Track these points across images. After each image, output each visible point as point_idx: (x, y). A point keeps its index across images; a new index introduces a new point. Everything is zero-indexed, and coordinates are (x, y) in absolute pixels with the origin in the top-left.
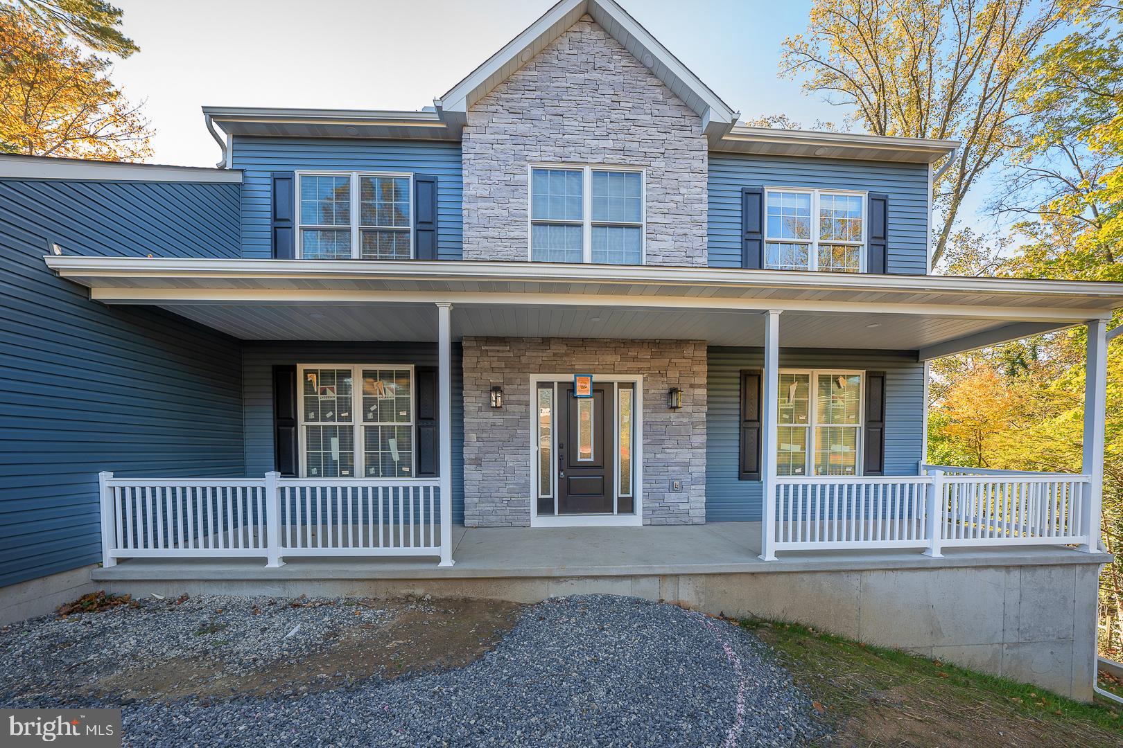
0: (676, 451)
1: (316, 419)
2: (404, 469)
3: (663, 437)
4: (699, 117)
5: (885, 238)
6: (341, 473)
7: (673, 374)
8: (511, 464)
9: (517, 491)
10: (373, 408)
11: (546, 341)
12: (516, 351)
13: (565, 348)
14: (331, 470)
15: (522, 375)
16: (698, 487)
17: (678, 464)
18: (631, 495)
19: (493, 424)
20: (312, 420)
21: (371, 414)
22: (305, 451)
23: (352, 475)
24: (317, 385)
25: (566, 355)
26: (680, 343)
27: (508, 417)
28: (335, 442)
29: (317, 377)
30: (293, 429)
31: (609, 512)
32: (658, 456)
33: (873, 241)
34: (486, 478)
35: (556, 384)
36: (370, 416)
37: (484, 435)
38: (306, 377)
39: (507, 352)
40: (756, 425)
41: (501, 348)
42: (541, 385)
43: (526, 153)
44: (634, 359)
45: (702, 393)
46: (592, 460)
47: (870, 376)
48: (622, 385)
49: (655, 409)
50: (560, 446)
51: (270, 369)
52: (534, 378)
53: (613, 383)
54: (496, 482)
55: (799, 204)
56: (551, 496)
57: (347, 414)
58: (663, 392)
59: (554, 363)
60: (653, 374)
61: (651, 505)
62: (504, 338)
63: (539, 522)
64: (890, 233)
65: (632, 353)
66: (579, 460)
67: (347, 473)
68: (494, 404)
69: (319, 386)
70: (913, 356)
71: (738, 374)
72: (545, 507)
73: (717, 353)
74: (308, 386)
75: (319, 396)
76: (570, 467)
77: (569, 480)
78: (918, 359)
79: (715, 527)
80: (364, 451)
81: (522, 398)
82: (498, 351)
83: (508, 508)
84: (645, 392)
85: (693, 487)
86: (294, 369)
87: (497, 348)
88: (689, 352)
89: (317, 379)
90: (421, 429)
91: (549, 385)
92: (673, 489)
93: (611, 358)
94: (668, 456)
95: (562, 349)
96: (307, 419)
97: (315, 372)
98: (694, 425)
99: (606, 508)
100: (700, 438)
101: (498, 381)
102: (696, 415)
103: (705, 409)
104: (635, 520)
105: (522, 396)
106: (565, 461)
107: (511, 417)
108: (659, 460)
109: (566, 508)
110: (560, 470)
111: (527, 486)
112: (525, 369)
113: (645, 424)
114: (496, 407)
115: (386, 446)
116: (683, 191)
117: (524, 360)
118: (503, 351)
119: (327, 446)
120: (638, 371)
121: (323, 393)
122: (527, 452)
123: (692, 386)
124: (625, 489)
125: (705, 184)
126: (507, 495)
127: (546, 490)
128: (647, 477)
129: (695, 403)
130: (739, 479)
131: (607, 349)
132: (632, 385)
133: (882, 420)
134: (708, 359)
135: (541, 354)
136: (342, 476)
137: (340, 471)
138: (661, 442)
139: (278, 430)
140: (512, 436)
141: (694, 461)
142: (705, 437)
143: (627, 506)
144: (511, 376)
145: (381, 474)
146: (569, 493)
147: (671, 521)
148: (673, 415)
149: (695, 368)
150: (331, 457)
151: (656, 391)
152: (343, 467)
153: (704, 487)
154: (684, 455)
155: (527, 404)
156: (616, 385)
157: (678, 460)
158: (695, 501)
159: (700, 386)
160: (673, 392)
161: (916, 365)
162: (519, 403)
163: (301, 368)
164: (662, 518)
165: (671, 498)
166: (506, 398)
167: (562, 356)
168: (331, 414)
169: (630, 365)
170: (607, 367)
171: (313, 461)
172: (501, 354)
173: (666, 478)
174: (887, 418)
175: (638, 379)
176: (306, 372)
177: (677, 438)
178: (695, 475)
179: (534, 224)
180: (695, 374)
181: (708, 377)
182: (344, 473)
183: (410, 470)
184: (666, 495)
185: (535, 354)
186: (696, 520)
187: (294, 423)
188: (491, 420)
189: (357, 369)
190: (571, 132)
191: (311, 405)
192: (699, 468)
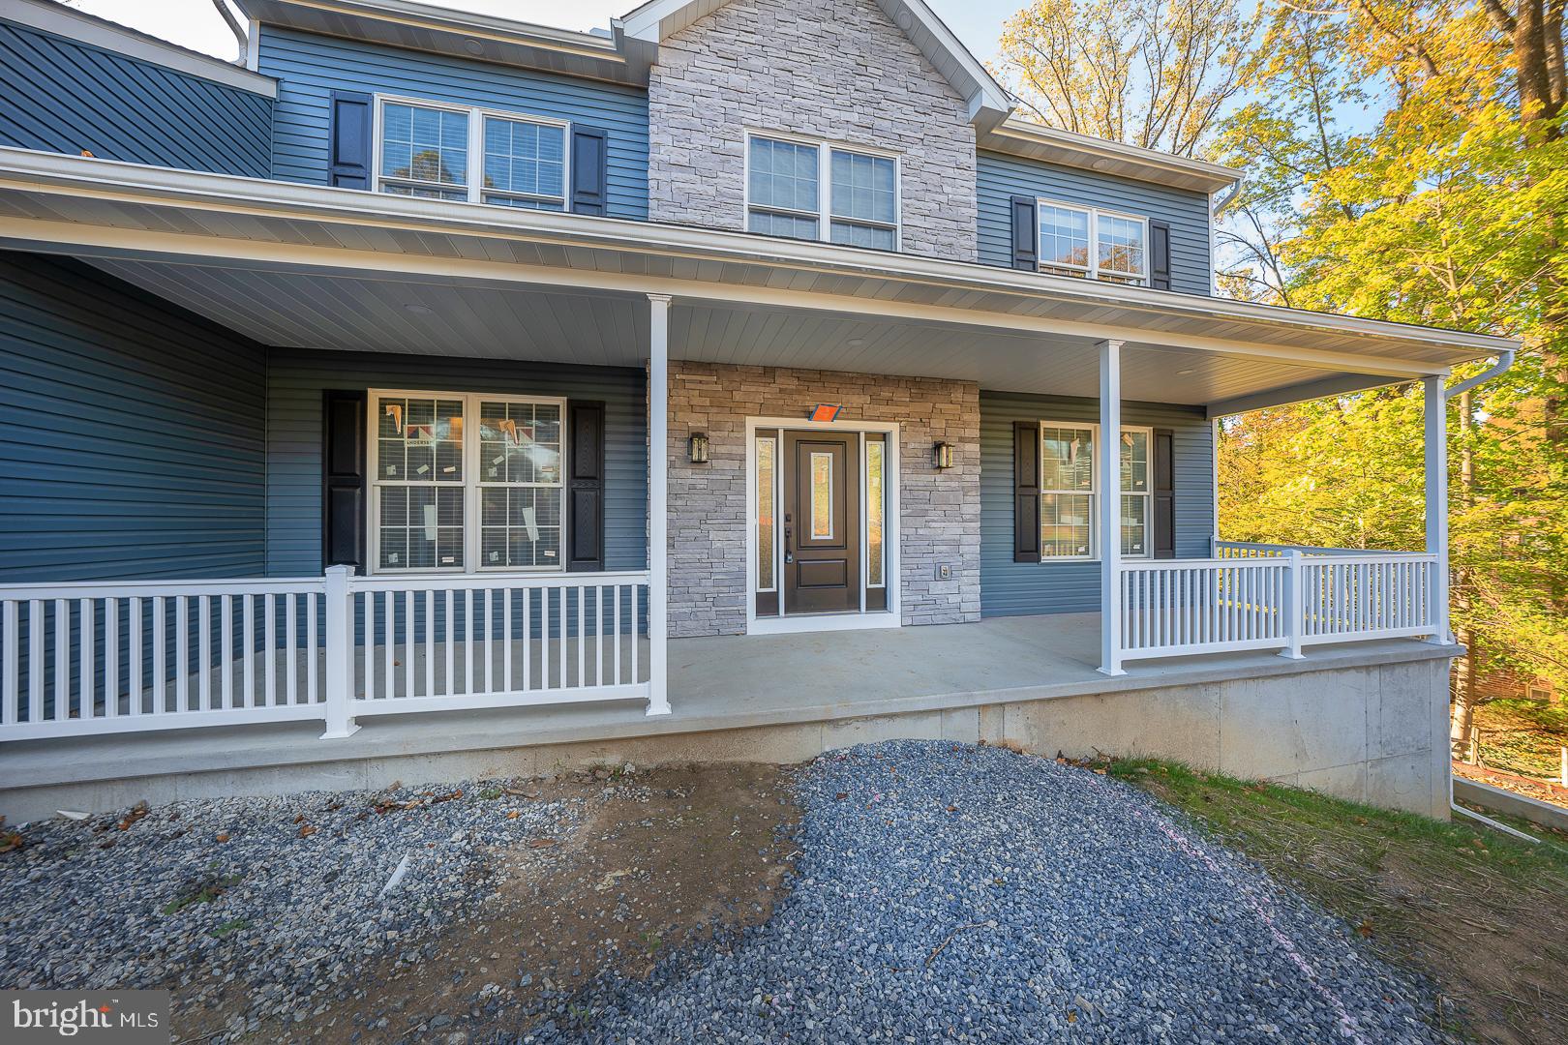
0: (943, 524)
1: (399, 476)
2: (547, 553)
3: (927, 507)
4: (965, 101)
5: (1167, 273)
6: (440, 561)
7: (938, 423)
8: (719, 544)
9: (727, 583)
10: (497, 461)
11: (769, 372)
12: (726, 384)
13: (796, 382)
14: (423, 556)
15: (734, 418)
16: (972, 572)
17: (945, 543)
18: (883, 585)
19: (693, 487)
20: (392, 478)
21: (495, 469)
22: (378, 527)
23: (459, 562)
24: (403, 423)
25: (799, 392)
26: (946, 384)
27: (714, 477)
28: (431, 512)
29: (403, 410)
30: (358, 491)
31: (855, 608)
32: (920, 531)
33: (1156, 276)
34: (681, 566)
35: (781, 433)
36: (493, 472)
37: (679, 502)
38: (382, 410)
39: (712, 384)
40: (1034, 491)
41: (704, 378)
42: (761, 432)
43: (742, 114)
44: (888, 402)
45: (974, 448)
46: (831, 537)
47: (1158, 435)
48: (871, 436)
49: (917, 469)
50: (787, 519)
51: (319, 396)
52: (752, 423)
53: (858, 433)
54: (696, 570)
55: (1074, 224)
56: (774, 589)
57: (453, 469)
58: (926, 446)
59: (781, 402)
60: (911, 423)
61: (911, 598)
62: (710, 364)
63: (759, 627)
64: (1173, 268)
65: (885, 394)
66: (813, 537)
67: (451, 560)
68: (695, 457)
69: (406, 426)
70: (1201, 412)
71: (1011, 427)
72: (766, 605)
73: (990, 398)
74: (387, 424)
75: (406, 439)
76: (800, 547)
77: (799, 566)
78: (1205, 417)
79: (994, 624)
80: (480, 527)
81: (736, 450)
82: (701, 382)
83: (714, 609)
84: (903, 445)
85: (965, 573)
86: (362, 397)
87: (699, 378)
88: (957, 395)
89: (403, 413)
90: (577, 493)
91: (772, 433)
92: (941, 575)
93: (857, 400)
94: (932, 531)
95: (792, 384)
96: (382, 475)
97: (400, 402)
98: (965, 491)
99: (851, 604)
100: (973, 508)
101: (699, 424)
102: (967, 478)
103: (979, 470)
104: (890, 620)
105: (735, 448)
106: (793, 539)
107: (719, 477)
108: (921, 538)
109: (795, 606)
110: (787, 552)
111: (741, 575)
112: (739, 410)
113: (904, 488)
114: (700, 462)
115: (517, 518)
116: (947, 189)
117: (738, 396)
118: (707, 383)
119: (418, 518)
120: (893, 418)
121: (414, 434)
122: (741, 527)
123: (962, 440)
124: (875, 578)
125: (973, 185)
126: (712, 590)
127: (765, 580)
128: (907, 561)
129: (966, 461)
130: (1015, 561)
131: (853, 386)
132: (884, 437)
133: (1171, 488)
134: (980, 406)
135: (762, 389)
136: (441, 564)
137: (440, 557)
138: (924, 514)
139: (331, 492)
140: (719, 505)
141: (966, 539)
142: (979, 506)
143: (879, 600)
144: (719, 418)
145: (508, 560)
146: (799, 583)
147: (938, 619)
148: (939, 478)
149: (966, 417)
150: (424, 535)
151: (917, 446)
152: (445, 551)
153: (978, 572)
154: (953, 530)
155: (743, 459)
156: (862, 435)
157: (945, 537)
158: (967, 590)
159: (971, 440)
160: (938, 447)
161: (1203, 423)
162: (730, 457)
163: (374, 395)
164: (925, 615)
165: (938, 588)
166: (712, 449)
167: (791, 393)
168: (425, 468)
169: (884, 409)
170: (854, 411)
171: (391, 544)
172: (705, 387)
173: (930, 561)
174: (1177, 485)
175: (893, 428)
176: (383, 403)
177: (945, 507)
178: (967, 557)
179: (753, 211)
180: (965, 425)
181: (981, 430)
182: (445, 560)
183: (558, 554)
184: (932, 585)
185: (753, 389)
186: (969, 617)
187: (360, 482)
188: (690, 481)
189: (473, 402)
190: (804, 95)
191: (391, 454)
192: (972, 548)
